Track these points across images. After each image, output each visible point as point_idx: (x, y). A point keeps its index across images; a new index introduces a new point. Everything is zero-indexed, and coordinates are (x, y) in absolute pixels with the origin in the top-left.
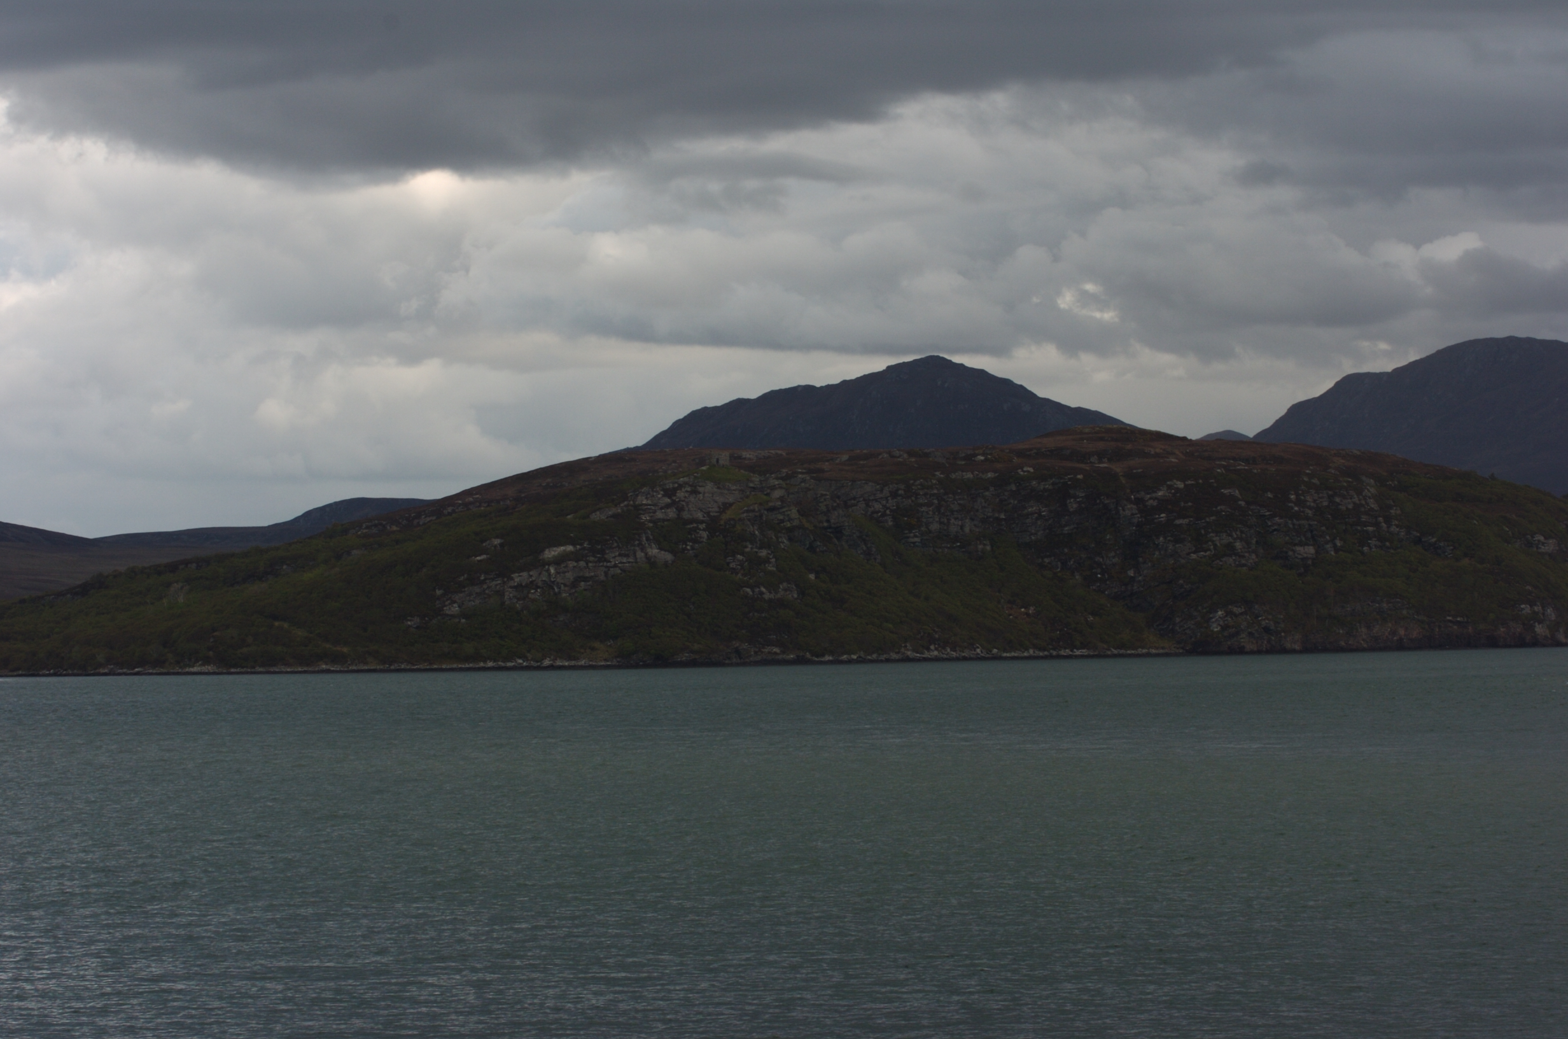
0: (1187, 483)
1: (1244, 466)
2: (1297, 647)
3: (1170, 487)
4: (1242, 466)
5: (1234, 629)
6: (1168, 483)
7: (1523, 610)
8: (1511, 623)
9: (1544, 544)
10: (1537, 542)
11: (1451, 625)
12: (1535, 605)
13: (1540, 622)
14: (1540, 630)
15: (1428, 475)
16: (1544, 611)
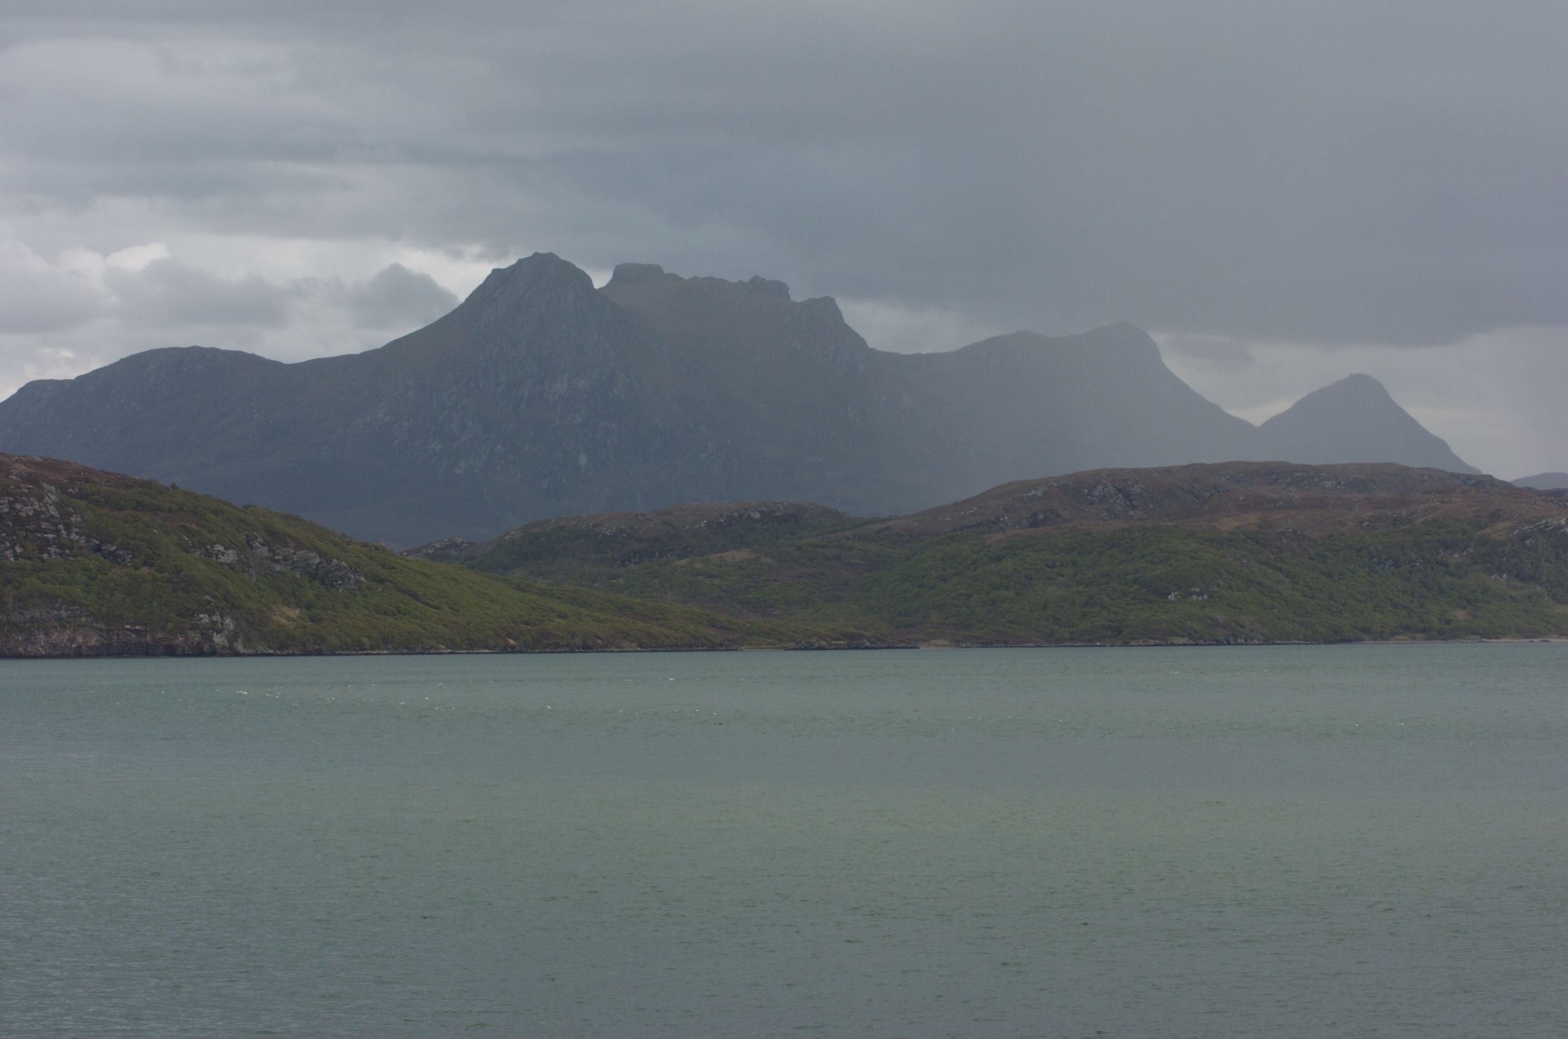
7: (201, 619)
8: (190, 632)
9: (223, 554)
10: (216, 552)
11: (129, 633)
12: (214, 614)
13: (219, 632)
14: (218, 639)
15: (108, 484)
16: (222, 620)
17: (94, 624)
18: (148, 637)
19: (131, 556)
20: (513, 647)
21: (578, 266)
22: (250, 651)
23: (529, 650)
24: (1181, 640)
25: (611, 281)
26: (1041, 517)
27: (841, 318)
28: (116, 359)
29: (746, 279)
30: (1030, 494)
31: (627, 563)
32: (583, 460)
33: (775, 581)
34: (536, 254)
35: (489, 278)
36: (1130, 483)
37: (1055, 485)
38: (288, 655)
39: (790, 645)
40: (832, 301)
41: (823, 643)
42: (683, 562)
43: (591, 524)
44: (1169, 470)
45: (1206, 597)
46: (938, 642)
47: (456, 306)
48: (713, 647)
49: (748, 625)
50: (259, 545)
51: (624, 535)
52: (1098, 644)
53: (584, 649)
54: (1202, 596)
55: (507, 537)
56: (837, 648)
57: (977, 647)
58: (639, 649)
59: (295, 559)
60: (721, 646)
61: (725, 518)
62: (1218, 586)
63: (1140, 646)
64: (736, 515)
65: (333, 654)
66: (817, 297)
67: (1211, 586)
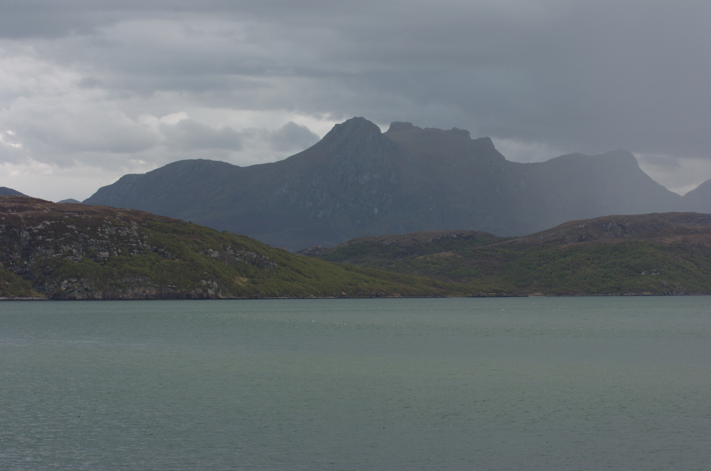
0: (51, 222)
1: (78, 215)
2: (100, 297)
3: (44, 224)
4: (77, 215)
5: (72, 289)
6: (43, 222)
7: (203, 282)
8: (197, 288)
9: (213, 253)
10: (210, 252)
11: (170, 289)
12: (208, 280)
13: (211, 288)
14: (210, 292)
15: (161, 221)
16: (212, 283)
17: (154, 285)
18: (179, 290)
19: (171, 254)
20: (344, 296)
21: (374, 123)
22: (225, 297)
23: (352, 297)
24: (647, 293)
25: (389, 130)
26: (584, 237)
27: (494, 147)
28: (164, 165)
29: (450, 129)
30: (579, 227)
31: (396, 258)
32: (376, 211)
33: (463, 266)
34: (355, 118)
35: (334, 128)
36: (624, 222)
37: (590, 222)
38: (242, 299)
39: (470, 295)
40: (489, 139)
41: (485, 294)
42: (421, 257)
43: (380, 240)
44: (642, 216)
45: (658, 273)
46: (537, 294)
47: (319, 141)
48: (435, 296)
49: (451, 286)
50: (229, 249)
51: (395, 245)
52: (609, 295)
53: (376, 296)
54: (657, 273)
55: (342, 246)
56: (491, 296)
57: (555, 296)
58: (401, 297)
59: (246, 255)
60: (439, 295)
61: (441, 237)
62: (664, 268)
63: (628, 296)
64: (445, 236)
65: (262, 298)
66: (482, 137)
67: (661, 268)
